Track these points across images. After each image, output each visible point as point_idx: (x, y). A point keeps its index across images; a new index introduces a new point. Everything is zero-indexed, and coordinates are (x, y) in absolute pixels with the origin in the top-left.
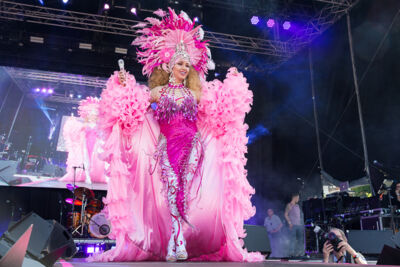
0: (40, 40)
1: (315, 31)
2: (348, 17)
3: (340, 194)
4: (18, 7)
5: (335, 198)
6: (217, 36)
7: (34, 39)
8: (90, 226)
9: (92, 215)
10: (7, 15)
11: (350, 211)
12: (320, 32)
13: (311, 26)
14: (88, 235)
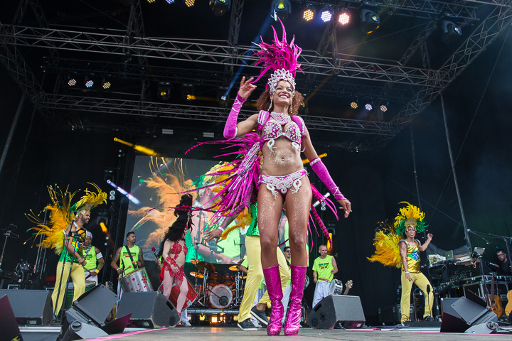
0: (170, 132)
1: (414, 111)
2: (442, 98)
3: (445, 262)
4: (153, 105)
5: (440, 267)
6: (326, 120)
7: (165, 131)
8: (211, 297)
9: (213, 287)
10: (144, 113)
11: (455, 279)
12: (419, 112)
13: (410, 107)
14: (209, 306)
